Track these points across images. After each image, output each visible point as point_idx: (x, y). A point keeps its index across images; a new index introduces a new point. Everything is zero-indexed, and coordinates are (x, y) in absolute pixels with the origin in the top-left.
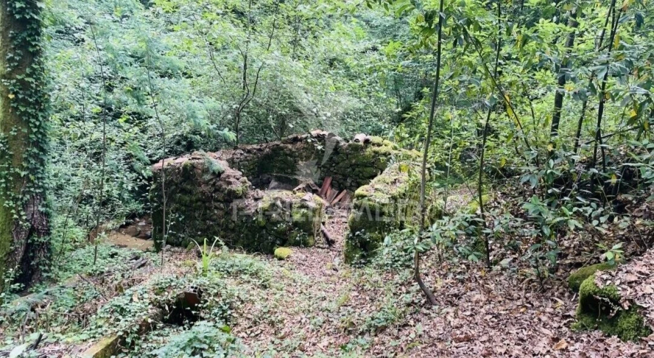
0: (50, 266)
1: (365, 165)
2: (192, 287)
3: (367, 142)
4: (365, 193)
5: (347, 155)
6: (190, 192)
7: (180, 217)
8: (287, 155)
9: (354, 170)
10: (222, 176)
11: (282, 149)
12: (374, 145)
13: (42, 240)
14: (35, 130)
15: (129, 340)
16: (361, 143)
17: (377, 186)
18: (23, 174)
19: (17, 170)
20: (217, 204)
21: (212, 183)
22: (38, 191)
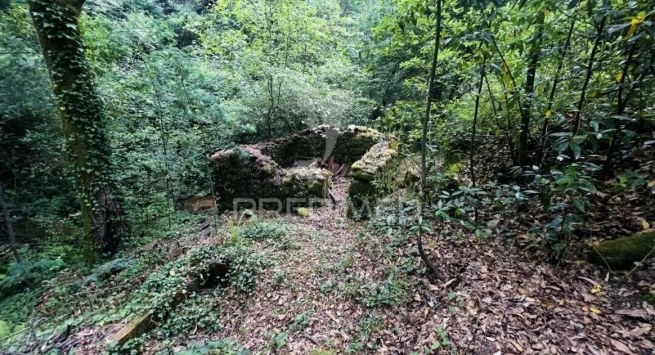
0: (130, 236)
1: (356, 146)
2: (221, 258)
3: (356, 130)
4: (358, 166)
5: (344, 140)
6: (236, 173)
7: (231, 190)
8: (303, 143)
9: (349, 150)
10: (257, 161)
11: (300, 139)
12: (361, 132)
13: (118, 219)
14: (91, 136)
15: (160, 316)
16: (353, 131)
17: (368, 161)
18: (89, 171)
19: (83, 169)
20: (255, 181)
21: (250, 166)
22: (104, 183)
